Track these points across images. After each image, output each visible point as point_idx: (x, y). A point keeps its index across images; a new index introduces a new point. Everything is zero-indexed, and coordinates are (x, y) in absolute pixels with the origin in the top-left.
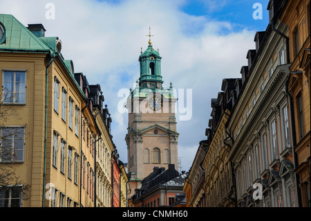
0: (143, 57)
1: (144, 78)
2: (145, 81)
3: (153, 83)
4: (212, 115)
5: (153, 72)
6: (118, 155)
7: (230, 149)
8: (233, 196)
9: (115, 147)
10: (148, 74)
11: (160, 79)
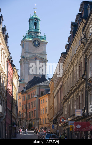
0: (31, 20)
1: (31, 30)
2: (32, 32)
3: (35, 33)
4: (70, 33)
5: (36, 28)
6: (12, 60)
7: (85, 45)
8: (85, 77)
9: (10, 53)
10: (33, 28)
11: (39, 31)
